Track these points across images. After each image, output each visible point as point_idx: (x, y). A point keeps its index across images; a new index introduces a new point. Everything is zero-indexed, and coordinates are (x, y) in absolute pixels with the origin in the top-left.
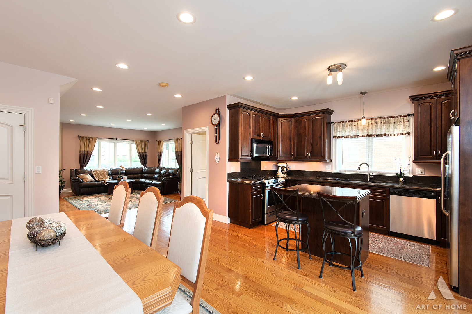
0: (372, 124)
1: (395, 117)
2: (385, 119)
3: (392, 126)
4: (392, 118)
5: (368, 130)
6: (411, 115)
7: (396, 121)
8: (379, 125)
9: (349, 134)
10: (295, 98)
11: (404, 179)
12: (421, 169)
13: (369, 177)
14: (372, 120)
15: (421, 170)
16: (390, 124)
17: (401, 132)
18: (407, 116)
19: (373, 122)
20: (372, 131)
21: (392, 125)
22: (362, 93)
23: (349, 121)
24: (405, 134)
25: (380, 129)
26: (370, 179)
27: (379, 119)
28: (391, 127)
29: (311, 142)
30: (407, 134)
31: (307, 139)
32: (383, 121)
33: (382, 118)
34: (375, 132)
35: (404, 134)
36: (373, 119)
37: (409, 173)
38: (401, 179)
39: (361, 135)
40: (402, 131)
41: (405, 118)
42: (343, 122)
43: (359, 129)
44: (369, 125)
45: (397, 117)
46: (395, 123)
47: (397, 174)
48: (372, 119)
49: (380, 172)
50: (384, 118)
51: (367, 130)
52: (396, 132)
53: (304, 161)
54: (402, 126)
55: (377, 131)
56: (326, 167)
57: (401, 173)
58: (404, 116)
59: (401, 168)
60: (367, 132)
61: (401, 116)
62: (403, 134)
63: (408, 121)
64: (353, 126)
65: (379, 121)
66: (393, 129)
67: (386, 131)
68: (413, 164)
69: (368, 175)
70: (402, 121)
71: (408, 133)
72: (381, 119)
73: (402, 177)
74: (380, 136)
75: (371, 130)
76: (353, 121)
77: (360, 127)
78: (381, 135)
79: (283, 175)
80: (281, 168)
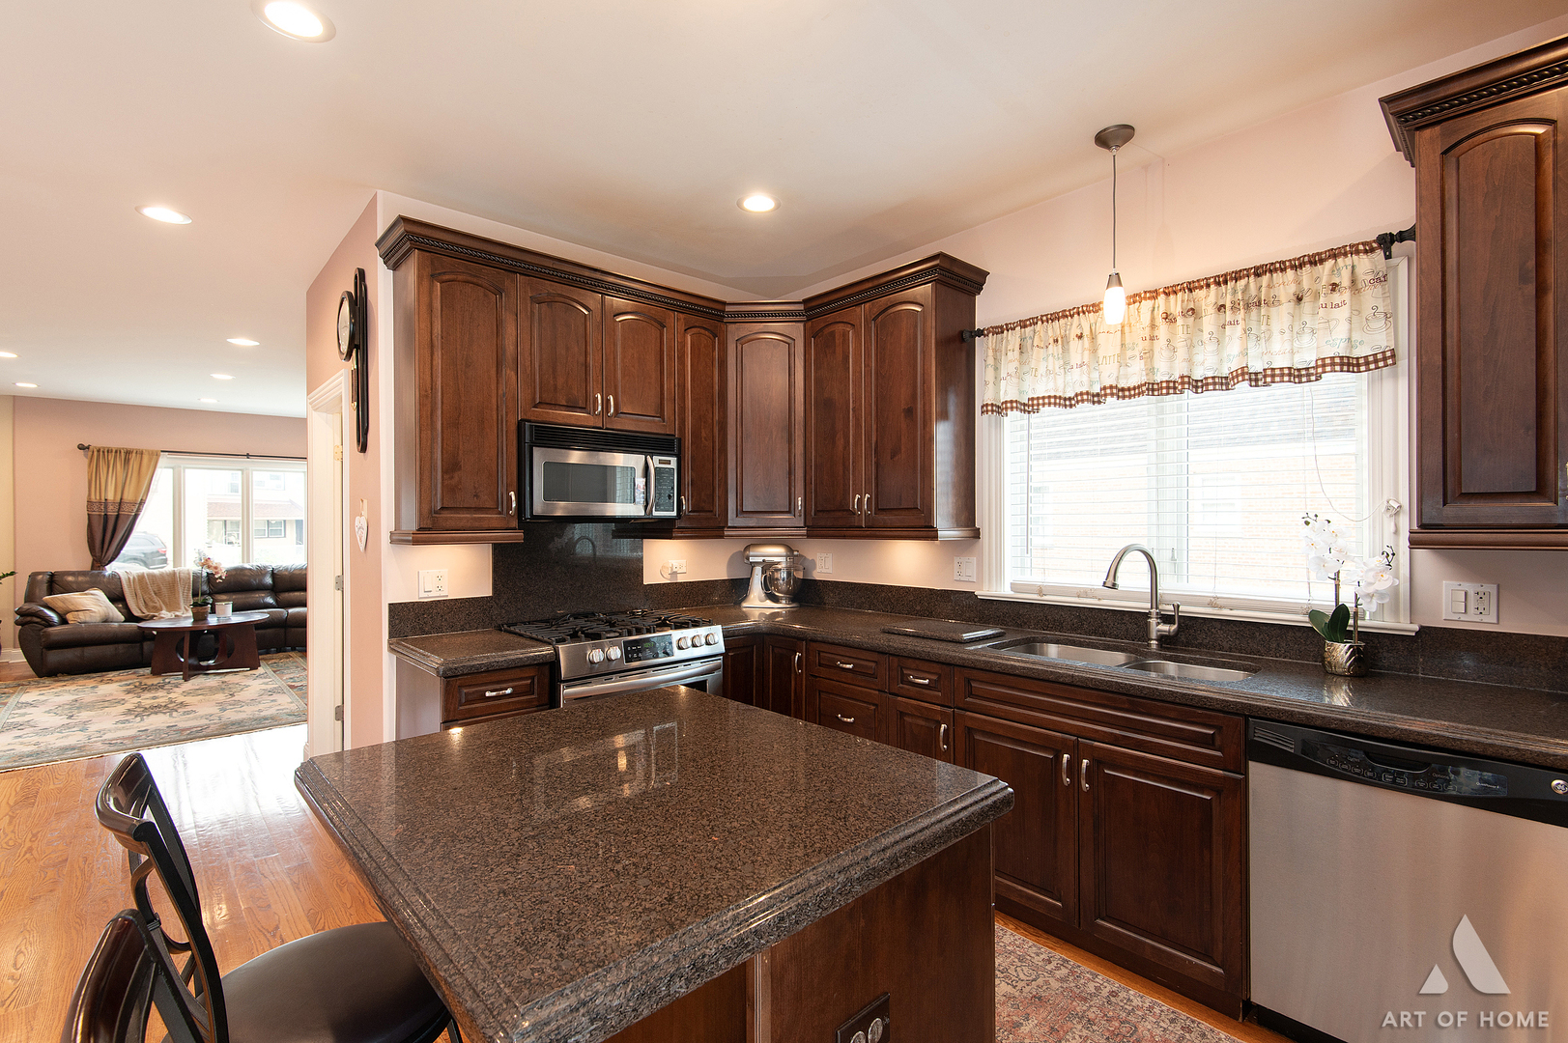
0: (1168, 317)
1: (1298, 265)
2: (1242, 283)
3: (1286, 320)
4: (1283, 270)
5: (1148, 355)
6: (1402, 237)
7: (1306, 285)
8: (1209, 321)
9: (1051, 385)
10: (759, 203)
11: (1356, 652)
12: (1471, 588)
13: (1157, 628)
14: (1167, 294)
15: (1471, 593)
16: (1273, 310)
17: (1337, 348)
18: (1372, 250)
19: (1176, 304)
20: (1171, 359)
21: (1281, 316)
22: (1103, 140)
23: (1054, 317)
24: (1367, 363)
25: (1211, 347)
26: (1163, 639)
27: (1208, 286)
28: (1276, 326)
29: (874, 439)
30: (1376, 361)
31: (858, 425)
32: (1228, 294)
33: (1221, 280)
34: (1185, 364)
35: (1358, 365)
36: (1175, 293)
37: (1396, 611)
38: (1341, 652)
39: (1111, 387)
40: (1343, 345)
41: (1365, 264)
42: (1023, 324)
43: (1101, 353)
44: (1153, 326)
45: (1315, 260)
46: (1299, 299)
47: (1314, 615)
48: (1170, 291)
49: (1219, 602)
50: (1237, 276)
51: (1141, 358)
52: (1306, 358)
53: (844, 537)
54: (1343, 313)
55: (1198, 358)
56: (956, 565)
57: (1341, 612)
58: (1354, 250)
59: (1337, 578)
60: (1143, 366)
61: (1334, 254)
62: (1349, 364)
63: (1381, 279)
64: (1074, 344)
65: (1207, 299)
66: (1287, 336)
67: (1245, 353)
68: (1422, 555)
69: (1147, 615)
70: (1345, 281)
71: (1385, 359)
72: (1218, 284)
73: (1349, 635)
74: (1215, 384)
75: (1166, 353)
76: (1072, 316)
77: (1109, 345)
78: (1224, 383)
79: (769, 603)
80: (764, 571)
